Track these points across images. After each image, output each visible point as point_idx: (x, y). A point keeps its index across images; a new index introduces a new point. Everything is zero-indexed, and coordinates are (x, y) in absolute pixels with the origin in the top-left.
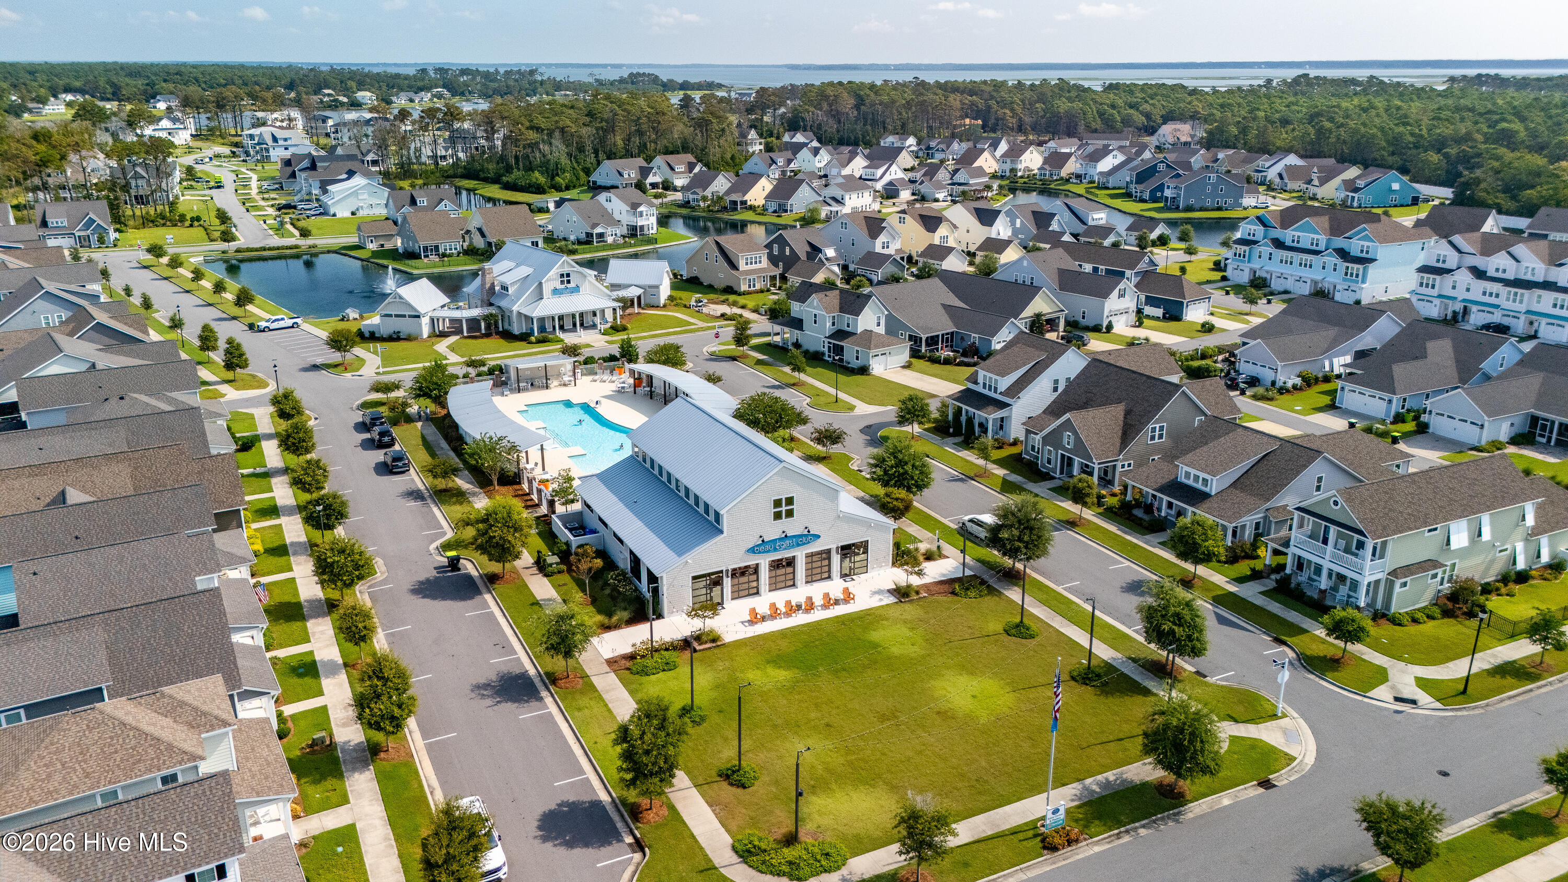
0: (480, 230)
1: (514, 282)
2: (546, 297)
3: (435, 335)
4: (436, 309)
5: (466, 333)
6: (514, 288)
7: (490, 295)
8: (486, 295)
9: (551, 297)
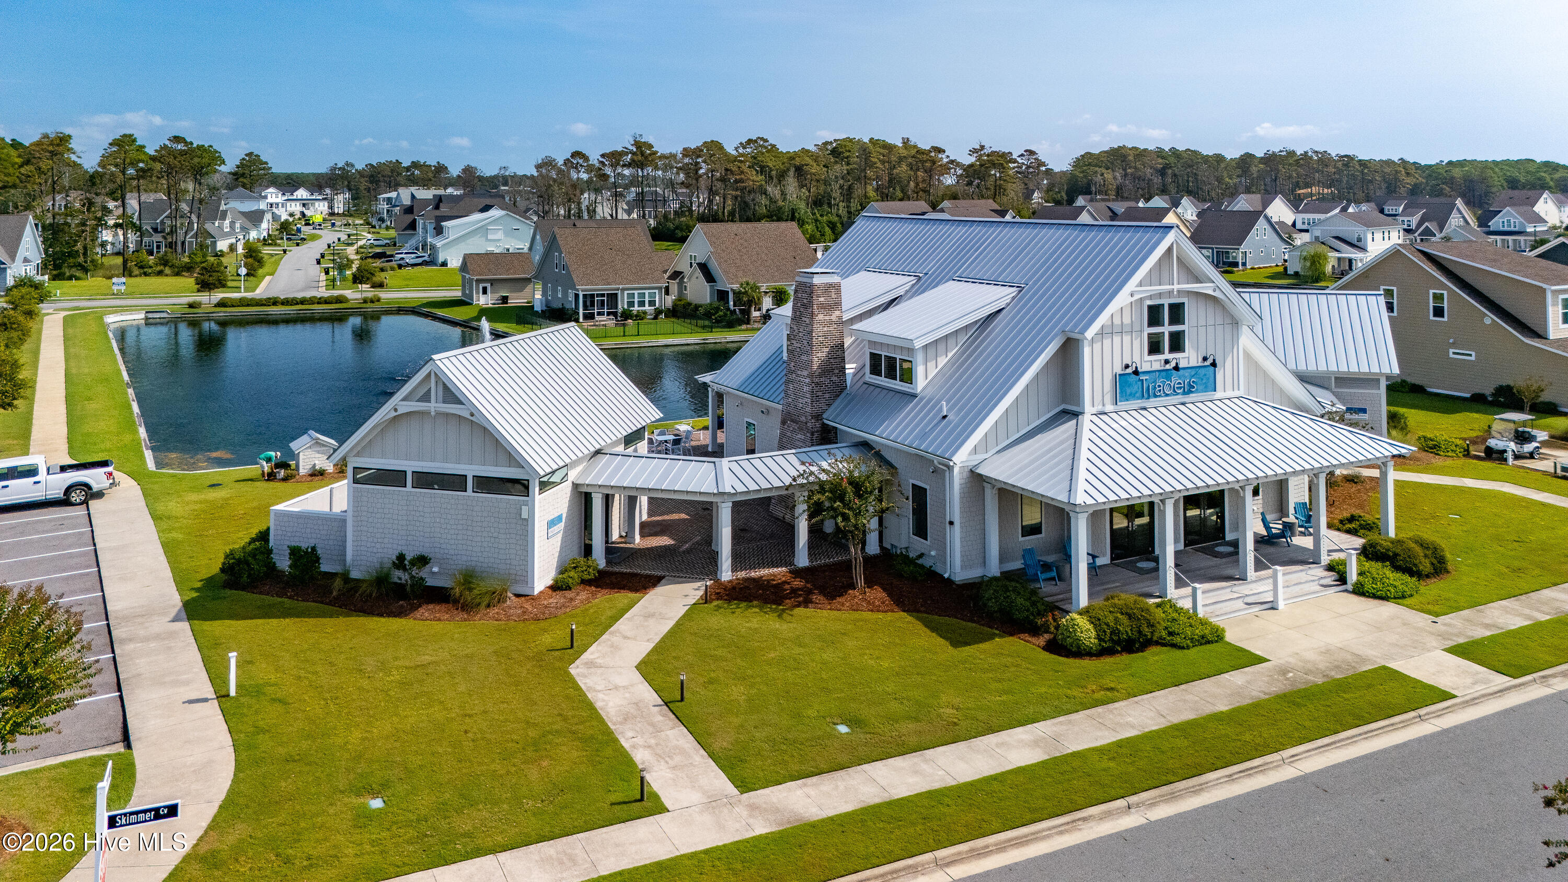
0: (704, 268)
1: (926, 347)
2: (1088, 408)
3: (587, 577)
4: (598, 452)
5: (734, 569)
6: (932, 373)
7: (827, 396)
8: (808, 396)
9: (1109, 408)
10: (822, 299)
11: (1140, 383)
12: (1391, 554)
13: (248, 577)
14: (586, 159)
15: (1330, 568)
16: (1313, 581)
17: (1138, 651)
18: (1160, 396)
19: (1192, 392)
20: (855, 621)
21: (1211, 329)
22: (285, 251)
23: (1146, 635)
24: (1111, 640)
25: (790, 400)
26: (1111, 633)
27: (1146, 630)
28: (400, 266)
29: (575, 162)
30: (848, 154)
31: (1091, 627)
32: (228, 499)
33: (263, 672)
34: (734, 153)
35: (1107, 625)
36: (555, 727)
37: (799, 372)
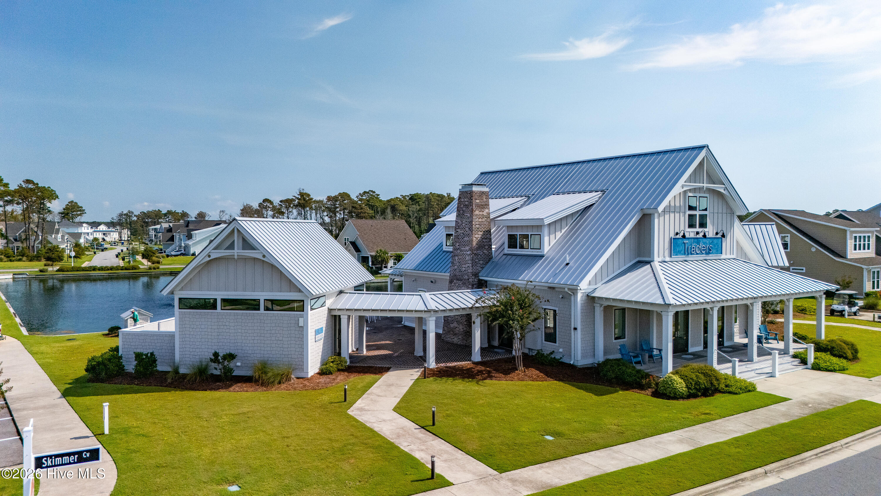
0: (354, 244)
1: (549, 225)
2: (657, 259)
3: (340, 367)
4: (341, 292)
5: (438, 361)
6: (553, 242)
7: (481, 262)
8: (469, 262)
9: (668, 259)
10: (478, 201)
11: (684, 245)
12: (829, 347)
13: (106, 374)
14: (271, 202)
15: (795, 356)
16: (789, 363)
17: (709, 396)
18: (694, 254)
19: (710, 253)
20: (526, 386)
21: (720, 215)
22: (95, 253)
23: (715, 386)
24: (695, 388)
25: (456, 267)
26: (696, 384)
27: (715, 383)
28: (168, 256)
29: (265, 205)
30: (419, 200)
31: (682, 381)
32: (81, 345)
33: (126, 421)
34: (356, 199)
35: (692, 379)
36: (351, 441)
37: (463, 249)
